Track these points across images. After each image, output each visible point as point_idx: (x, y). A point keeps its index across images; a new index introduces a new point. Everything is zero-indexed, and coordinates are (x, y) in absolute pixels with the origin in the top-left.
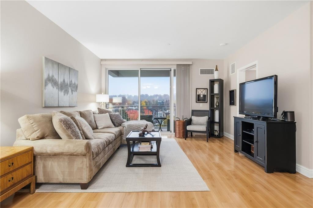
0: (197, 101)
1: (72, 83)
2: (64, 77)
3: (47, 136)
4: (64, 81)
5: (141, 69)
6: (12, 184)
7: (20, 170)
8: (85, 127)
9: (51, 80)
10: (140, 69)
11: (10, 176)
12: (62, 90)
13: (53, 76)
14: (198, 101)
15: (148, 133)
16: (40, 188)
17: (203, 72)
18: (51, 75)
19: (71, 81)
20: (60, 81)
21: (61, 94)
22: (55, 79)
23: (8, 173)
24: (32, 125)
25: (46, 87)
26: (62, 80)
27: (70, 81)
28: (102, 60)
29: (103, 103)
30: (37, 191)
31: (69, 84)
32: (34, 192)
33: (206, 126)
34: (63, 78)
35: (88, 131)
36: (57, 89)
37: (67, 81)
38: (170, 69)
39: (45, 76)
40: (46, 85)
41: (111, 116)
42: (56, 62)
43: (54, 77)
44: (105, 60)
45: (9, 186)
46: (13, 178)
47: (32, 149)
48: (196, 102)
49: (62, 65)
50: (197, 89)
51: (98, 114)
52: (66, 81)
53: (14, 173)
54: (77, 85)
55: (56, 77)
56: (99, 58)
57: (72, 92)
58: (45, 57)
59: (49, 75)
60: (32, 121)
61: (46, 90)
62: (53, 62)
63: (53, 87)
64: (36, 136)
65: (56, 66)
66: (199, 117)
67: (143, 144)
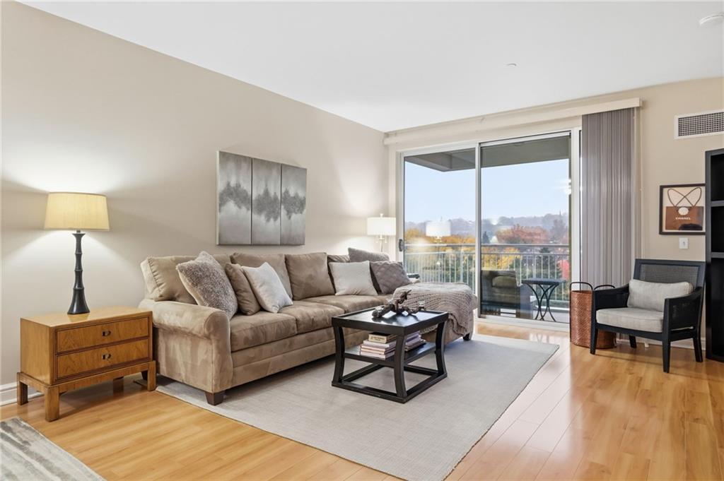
0: (664, 230)
1: (289, 196)
2: (266, 186)
3: (178, 296)
4: (267, 192)
5: (483, 145)
6: (109, 364)
7: (124, 346)
8: (261, 286)
9: (232, 193)
10: (480, 144)
11: (104, 351)
12: (260, 211)
13: (238, 186)
14: (666, 229)
15: (410, 314)
16: (168, 386)
17: (686, 126)
18: (233, 183)
19: (287, 192)
20: (257, 192)
21: (260, 219)
22: (245, 191)
23: (102, 346)
24: (155, 274)
25: (222, 208)
26: (262, 192)
27: (283, 191)
28: (387, 135)
29: (381, 238)
30: (160, 389)
31: (279, 198)
32: (153, 389)
33: (661, 315)
34: (264, 186)
35: (266, 295)
36: (248, 209)
37: (275, 193)
38: (568, 134)
39: (221, 186)
40: (222, 202)
41: (373, 269)
42: (245, 158)
43: (240, 186)
44: (396, 133)
45: (103, 366)
46: (110, 356)
47: (149, 316)
48: (661, 233)
49: (262, 162)
50: (662, 188)
51: (349, 262)
52: (272, 193)
53: (112, 349)
54: (305, 198)
55: (246, 186)
56: (381, 132)
57: (288, 214)
58: (221, 153)
59: (228, 184)
60: (154, 268)
61: (223, 214)
62: (239, 159)
63: (240, 207)
64: (158, 295)
65: (245, 166)
66: (657, 285)
67: (372, 338)
